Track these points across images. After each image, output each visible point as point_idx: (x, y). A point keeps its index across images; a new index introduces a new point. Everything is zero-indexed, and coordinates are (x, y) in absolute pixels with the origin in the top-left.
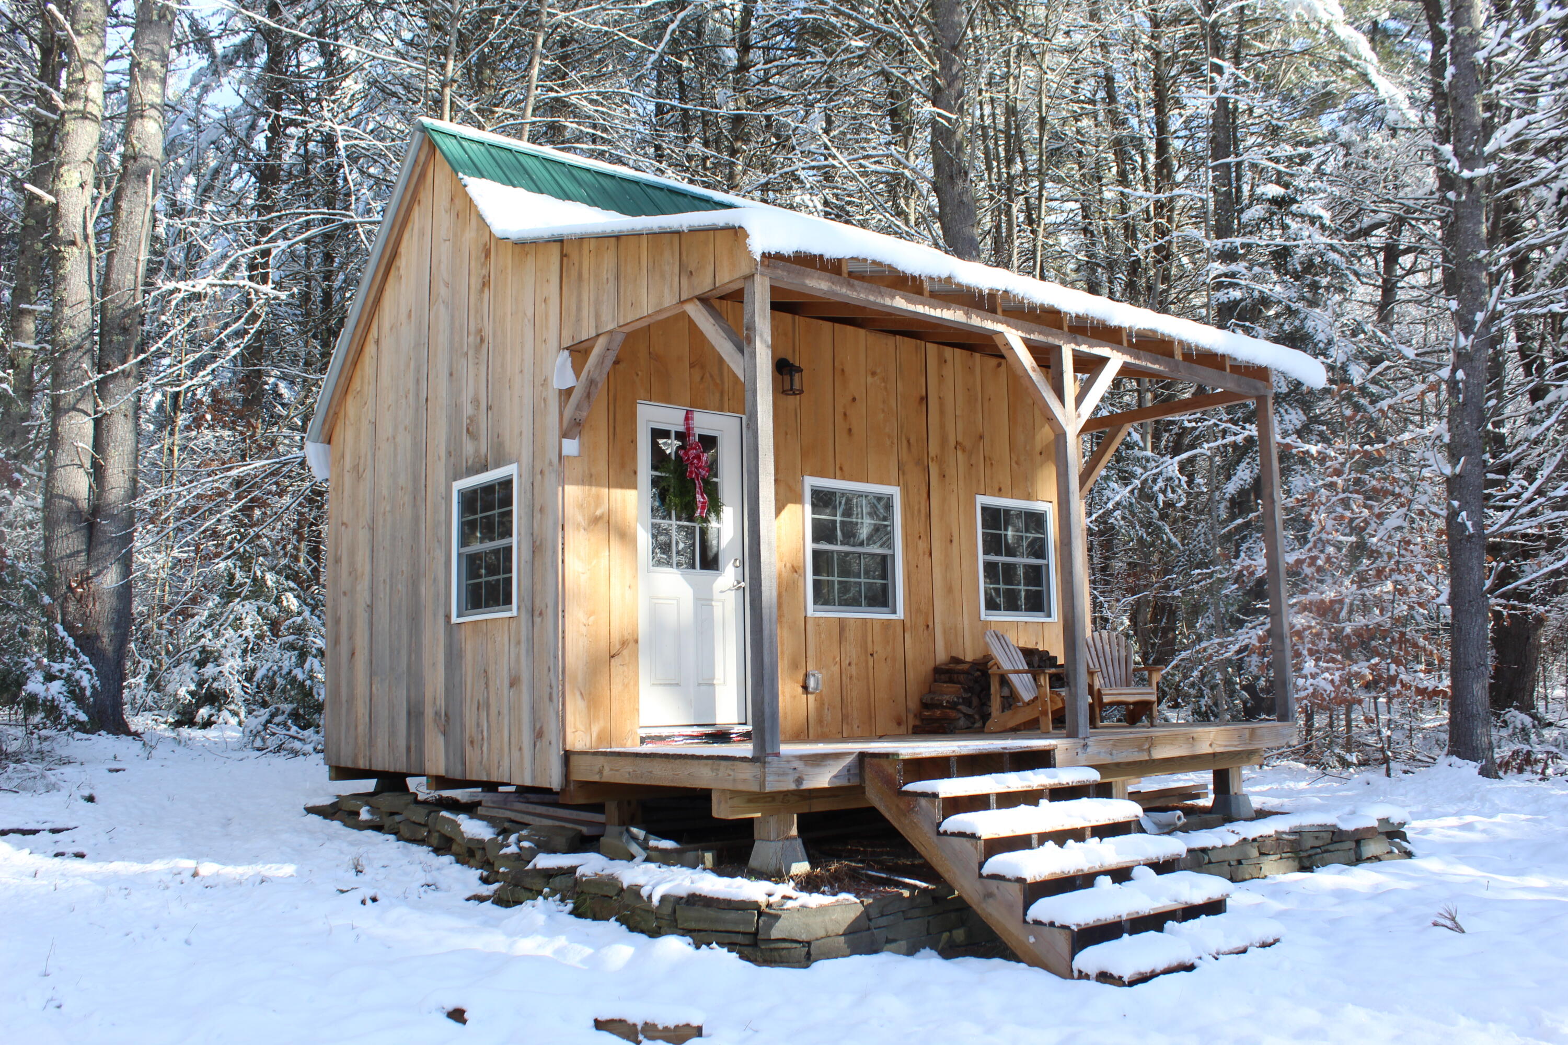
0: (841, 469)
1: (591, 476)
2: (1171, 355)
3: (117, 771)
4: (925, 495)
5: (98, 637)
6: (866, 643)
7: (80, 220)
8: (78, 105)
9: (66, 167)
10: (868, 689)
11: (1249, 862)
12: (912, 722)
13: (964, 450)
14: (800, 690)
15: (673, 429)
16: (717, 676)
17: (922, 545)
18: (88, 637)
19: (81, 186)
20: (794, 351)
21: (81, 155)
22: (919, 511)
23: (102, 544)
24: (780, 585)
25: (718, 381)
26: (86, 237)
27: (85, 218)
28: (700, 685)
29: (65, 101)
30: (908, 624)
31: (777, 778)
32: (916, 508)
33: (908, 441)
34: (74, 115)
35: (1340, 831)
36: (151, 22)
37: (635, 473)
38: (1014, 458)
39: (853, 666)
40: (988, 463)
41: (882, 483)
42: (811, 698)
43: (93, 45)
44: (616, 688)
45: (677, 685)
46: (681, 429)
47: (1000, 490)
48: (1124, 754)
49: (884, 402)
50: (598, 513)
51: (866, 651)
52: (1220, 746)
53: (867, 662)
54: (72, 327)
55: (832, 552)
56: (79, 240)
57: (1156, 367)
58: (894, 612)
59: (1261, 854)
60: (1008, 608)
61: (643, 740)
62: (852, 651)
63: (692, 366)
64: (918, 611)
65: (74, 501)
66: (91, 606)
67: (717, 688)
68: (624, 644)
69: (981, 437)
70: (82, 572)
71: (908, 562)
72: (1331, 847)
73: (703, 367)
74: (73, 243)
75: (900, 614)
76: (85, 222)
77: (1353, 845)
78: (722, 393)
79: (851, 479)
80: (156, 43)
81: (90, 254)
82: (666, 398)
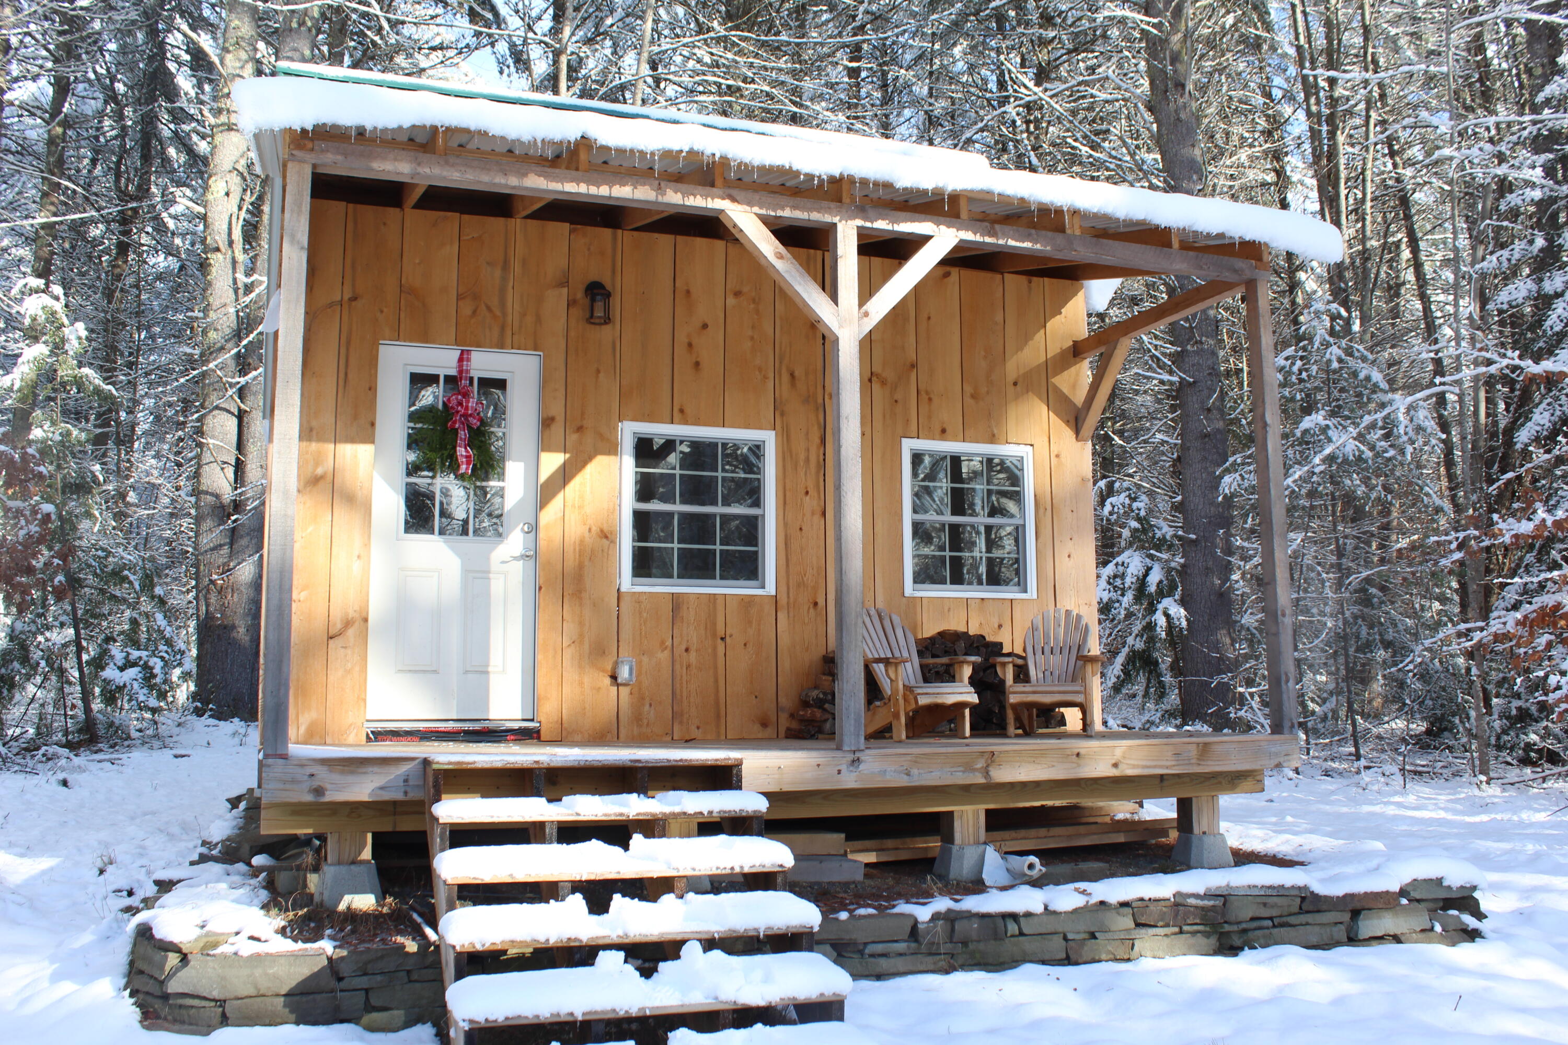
0: (682, 411)
1: (311, 430)
2: (1061, 229)
3: (183, 756)
4: (817, 440)
5: (234, 627)
6: (714, 624)
7: (225, 227)
8: (223, 119)
9: (213, 179)
10: (716, 681)
11: (1109, 935)
12: (784, 723)
13: (883, 383)
14: (608, 681)
15: (442, 373)
16: (492, 663)
17: (810, 503)
18: (225, 627)
19: (227, 194)
20: (614, 271)
21: (228, 166)
22: (807, 460)
23: (242, 537)
24: (581, 553)
25: (498, 313)
26: (231, 243)
27: (230, 224)
28: (466, 672)
29: (214, 117)
30: (783, 600)
31: (281, 786)
32: (802, 456)
33: (792, 375)
34: (221, 128)
35: (1316, 897)
36: (291, 30)
37: (373, 424)
38: (968, 389)
39: (693, 655)
40: (924, 397)
41: (747, 426)
42: (624, 691)
43: (240, 60)
44: (335, 675)
45: (435, 672)
46: (453, 372)
47: (944, 431)
48: (936, 774)
49: (753, 327)
50: (320, 471)
51: (714, 634)
52: (1134, 767)
53: (715, 649)
54: (216, 330)
55: (670, 515)
56: (223, 246)
57: (1027, 245)
58: (763, 587)
59: (1138, 925)
60: (953, 582)
61: (378, 736)
62: (691, 633)
63: (459, 297)
64: (801, 585)
65: (217, 496)
66: (229, 597)
67: (492, 676)
68: (348, 624)
69: (913, 366)
70: (224, 564)
71: (786, 525)
72: (1292, 920)
73: (476, 297)
74: (218, 249)
75: (771, 588)
76: (230, 229)
77: (1346, 917)
78: (503, 328)
79: (697, 422)
80: (295, 50)
81: (234, 259)
82: (424, 336)
